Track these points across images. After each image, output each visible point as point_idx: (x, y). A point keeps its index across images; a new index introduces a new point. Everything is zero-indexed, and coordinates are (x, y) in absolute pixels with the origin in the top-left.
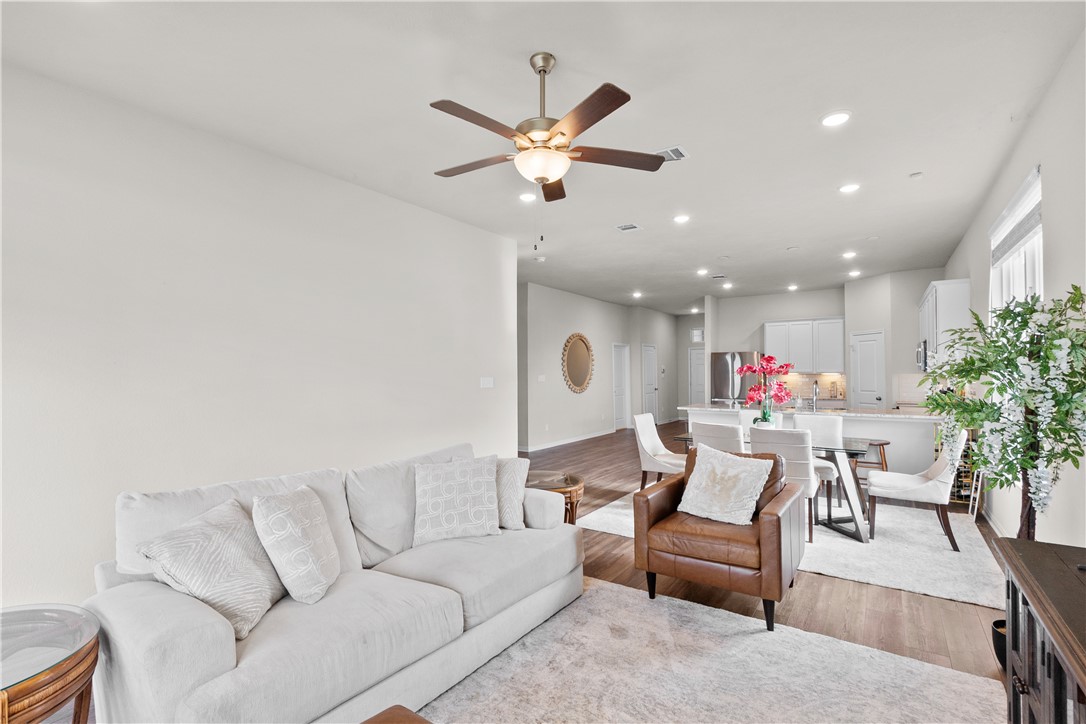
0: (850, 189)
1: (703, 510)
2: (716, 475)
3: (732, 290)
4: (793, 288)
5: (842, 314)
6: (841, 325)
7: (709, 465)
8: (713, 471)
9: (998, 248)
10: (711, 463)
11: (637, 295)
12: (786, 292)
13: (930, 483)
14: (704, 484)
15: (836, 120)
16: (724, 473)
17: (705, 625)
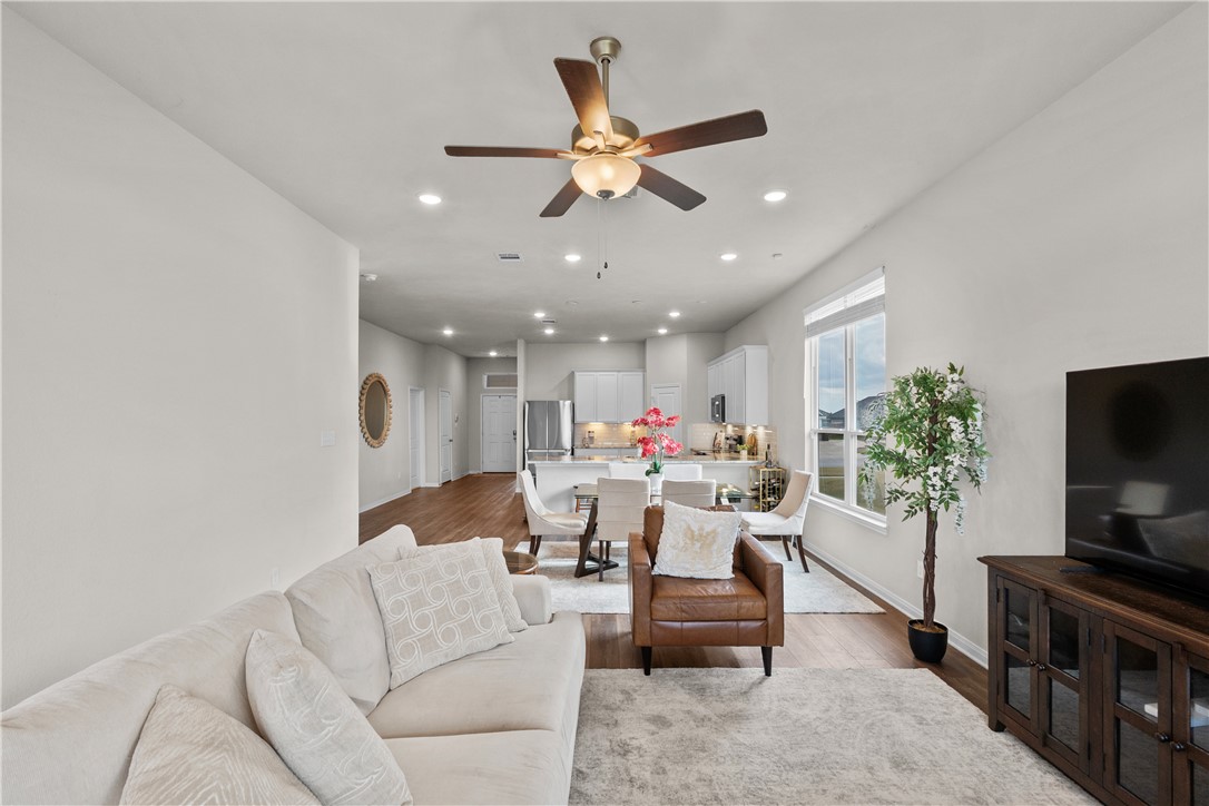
0: (729, 257)
1: (687, 569)
2: (692, 531)
3: (554, 336)
4: (604, 339)
5: (643, 367)
6: (641, 377)
7: (683, 523)
8: (689, 527)
9: (812, 324)
10: (684, 521)
11: (448, 332)
12: (599, 342)
13: (791, 518)
14: (682, 544)
15: (775, 197)
16: (701, 529)
17: (719, 687)
